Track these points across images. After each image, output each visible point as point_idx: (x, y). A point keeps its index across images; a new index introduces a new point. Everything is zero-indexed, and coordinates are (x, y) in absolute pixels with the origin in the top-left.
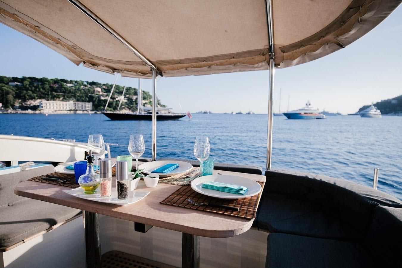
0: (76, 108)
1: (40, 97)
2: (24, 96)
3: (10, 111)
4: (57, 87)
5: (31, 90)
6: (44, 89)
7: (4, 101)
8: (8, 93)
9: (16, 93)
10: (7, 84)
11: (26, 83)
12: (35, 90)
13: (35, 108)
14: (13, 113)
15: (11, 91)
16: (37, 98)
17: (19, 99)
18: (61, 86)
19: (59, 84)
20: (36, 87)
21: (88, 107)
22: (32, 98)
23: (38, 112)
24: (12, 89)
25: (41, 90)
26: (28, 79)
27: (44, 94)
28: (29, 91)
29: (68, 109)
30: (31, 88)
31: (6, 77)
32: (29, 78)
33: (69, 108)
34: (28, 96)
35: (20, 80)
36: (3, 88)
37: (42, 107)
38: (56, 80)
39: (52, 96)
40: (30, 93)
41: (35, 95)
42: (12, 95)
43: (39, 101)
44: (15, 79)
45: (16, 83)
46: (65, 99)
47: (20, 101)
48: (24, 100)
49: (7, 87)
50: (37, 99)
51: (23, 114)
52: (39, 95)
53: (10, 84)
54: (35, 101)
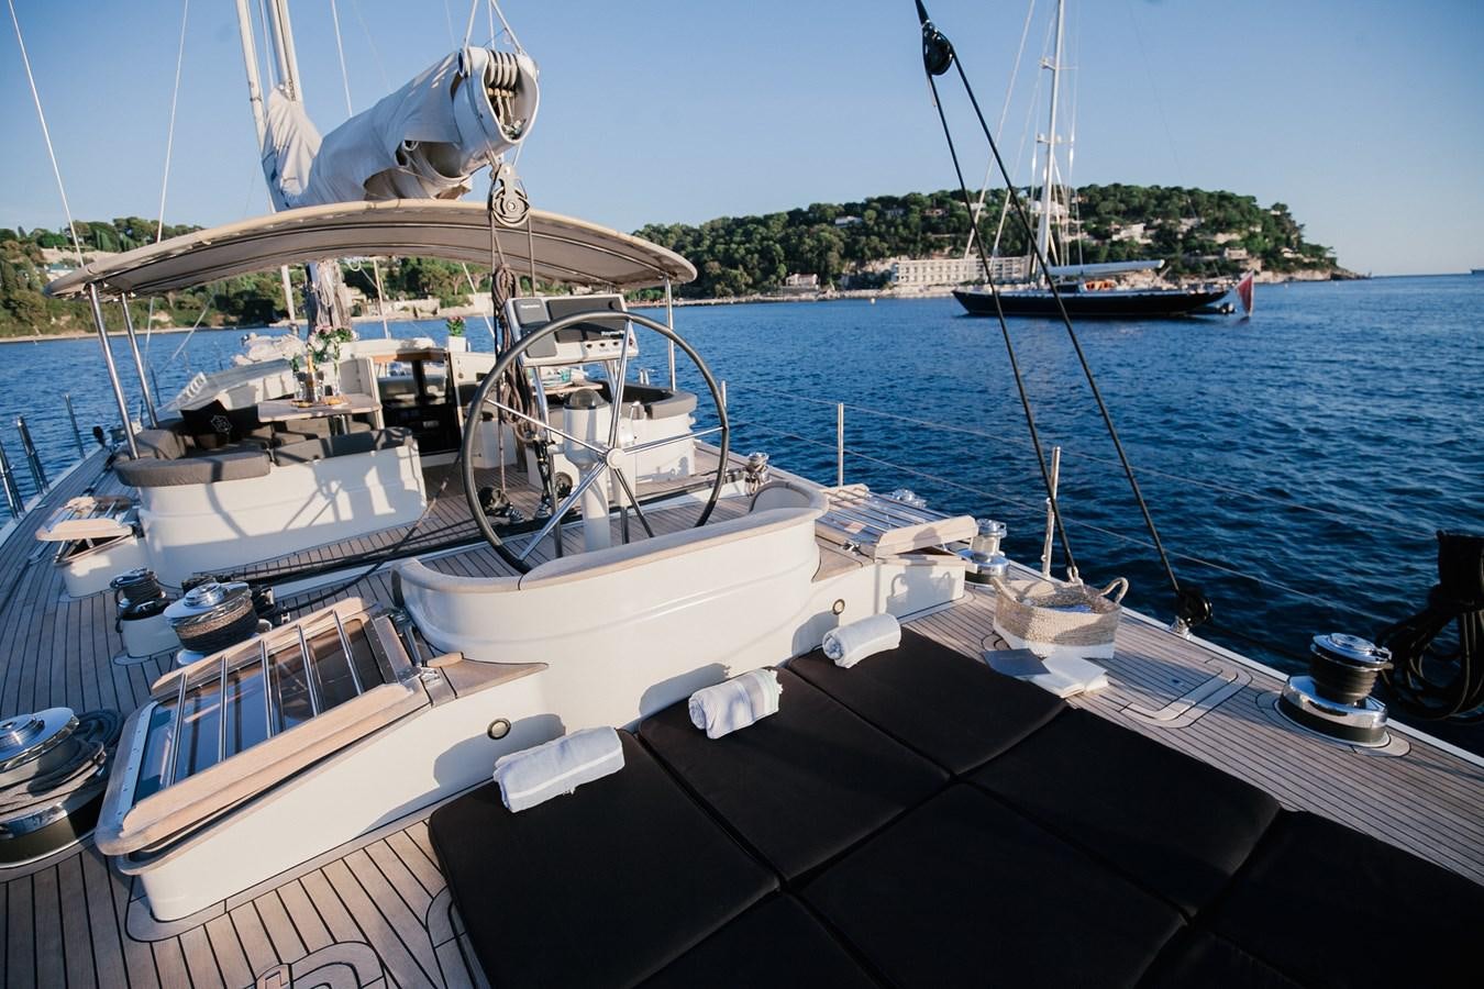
0: (1001, 274)
1: (897, 251)
2: (862, 250)
3: (831, 292)
4: (939, 217)
5: (879, 235)
6: (906, 225)
7: (822, 268)
8: (829, 248)
9: (846, 244)
10: (832, 223)
11: (870, 213)
12: (888, 231)
13: (882, 281)
14: (837, 298)
15: (836, 240)
16: (888, 253)
17: (853, 259)
18: (951, 212)
19: (948, 206)
20: (891, 224)
21: (1019, 271)
22: (879, 255)
23: (886, 292)
24: (839, 236)
25: (901, 229)
26: (875, 204)
27: (904, 240)
28: (873, 237)
29: (962, 279)
30: (879, 227)
31: (831, 207)
32: (880, 200)
33: (965, 276)
34: (869, 249)
35: (859, 210)
36: (822, 234)
37: (898, 277)
38: (940, 195)
39: (924, 245)
40: (875, 239)
41: (886, 245)
42: (839, 252)
43: (892, 260)
44: (850, 209)
45: (850, 218)
46: (957, 250)
47: (853, 264)
48: (862, 263)
49: (830, 233)
50: (889, 257)
51: (854, 298)
52: (894, 246)
53: (838, 221)
54: (883, 263)
